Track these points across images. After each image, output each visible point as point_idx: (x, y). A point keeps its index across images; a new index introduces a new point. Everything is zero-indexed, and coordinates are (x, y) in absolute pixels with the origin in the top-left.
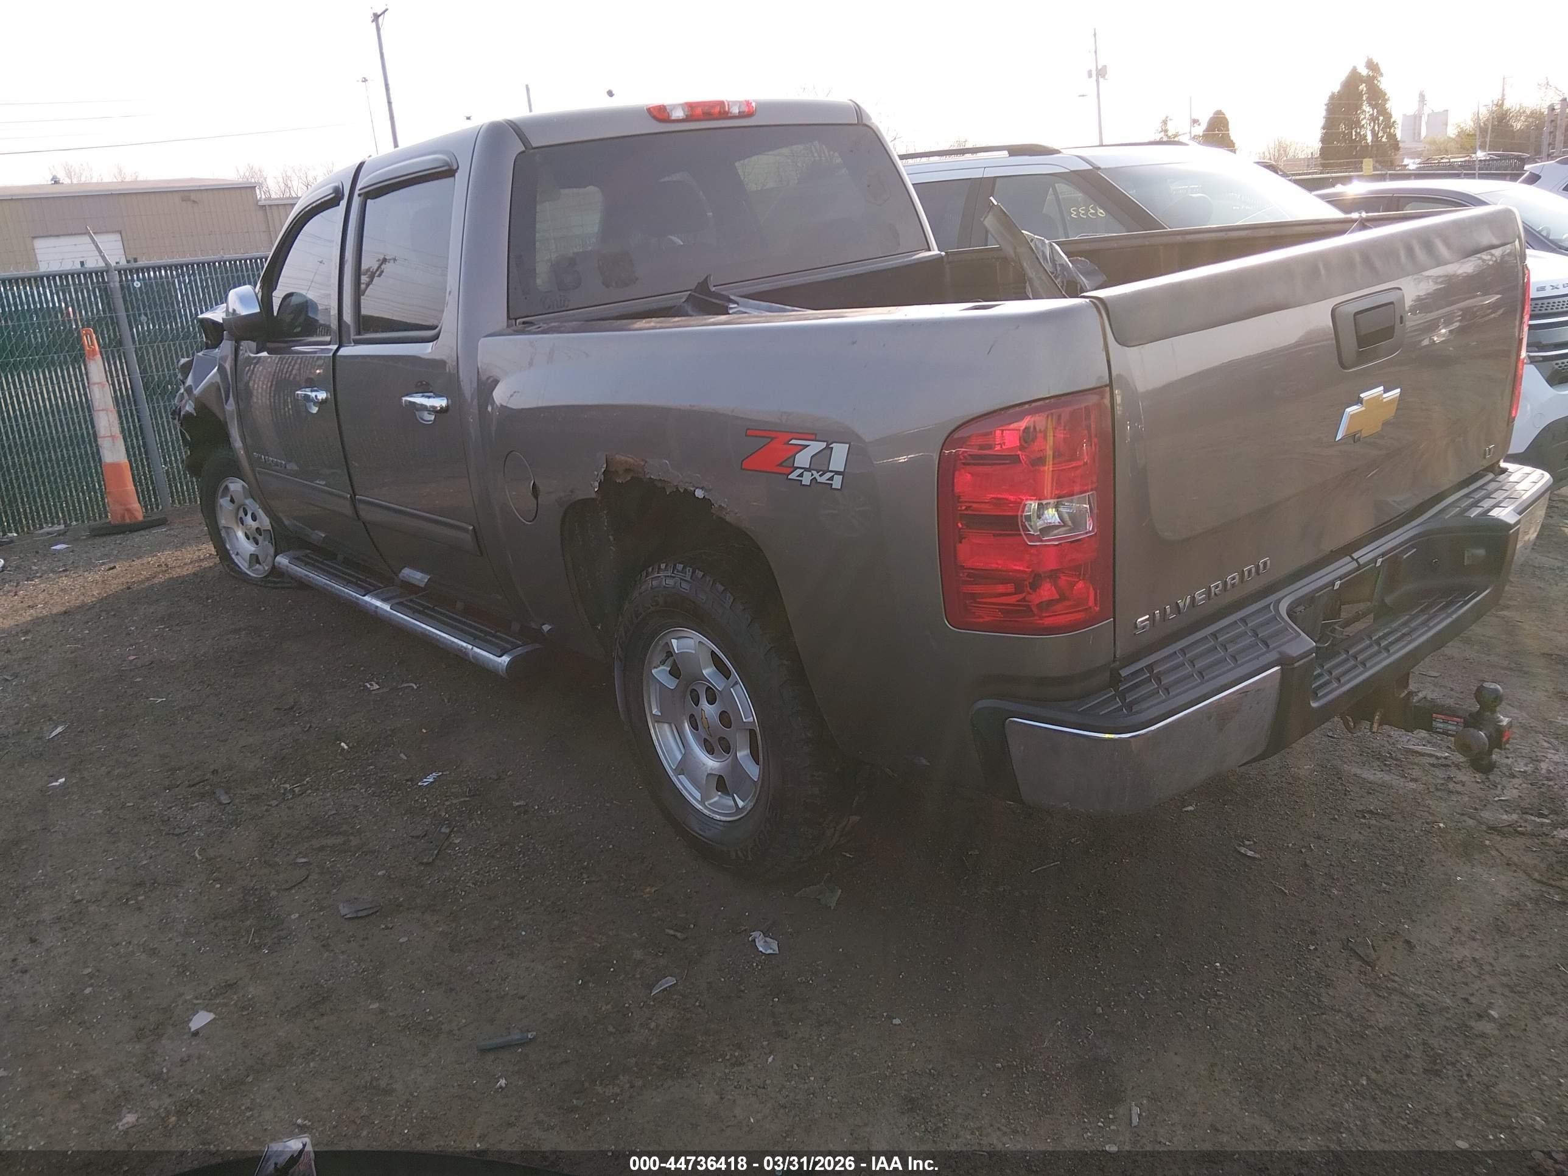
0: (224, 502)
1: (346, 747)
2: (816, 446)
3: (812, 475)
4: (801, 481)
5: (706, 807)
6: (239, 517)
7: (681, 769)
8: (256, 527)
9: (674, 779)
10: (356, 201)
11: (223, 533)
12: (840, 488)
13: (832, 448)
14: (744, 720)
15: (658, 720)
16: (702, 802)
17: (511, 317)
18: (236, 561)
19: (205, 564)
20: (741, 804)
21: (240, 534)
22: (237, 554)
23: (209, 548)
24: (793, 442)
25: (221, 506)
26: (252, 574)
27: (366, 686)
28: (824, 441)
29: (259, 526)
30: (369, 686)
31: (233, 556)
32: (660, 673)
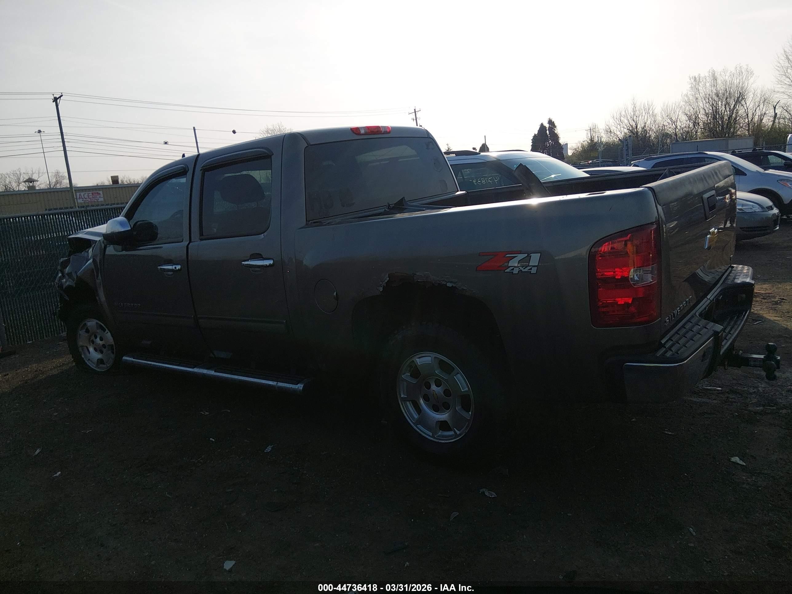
0: (82, 332)
1: (213, 440)
2: (521, 256)
3: (519, 269)
4: (513, 272)
5: (436, 438)
6: (91, 339)
7: (419, 422)
8: (102, 344)
9: (415, 427)
10: (198, 173)
11: (80, 350)
12: (535, 272)
13: (531, 256)
14: (462, 391)
15: (404, 400)
16: (433, 437)
17: (307, 220)
18: (88, 363)
19: (64, 368)
20: (458, 432)
21: (91, 349)
22: (89, 360)
23: (69, 358)
24: (507, 255)
25: (80, 335)
26: (98, 370)
27: (201, 413)
28: (526, 253)
29: (105, 343)
30: (203, 413)
31: (86, 361)
32: (406, 376)
